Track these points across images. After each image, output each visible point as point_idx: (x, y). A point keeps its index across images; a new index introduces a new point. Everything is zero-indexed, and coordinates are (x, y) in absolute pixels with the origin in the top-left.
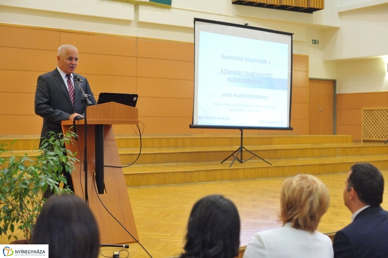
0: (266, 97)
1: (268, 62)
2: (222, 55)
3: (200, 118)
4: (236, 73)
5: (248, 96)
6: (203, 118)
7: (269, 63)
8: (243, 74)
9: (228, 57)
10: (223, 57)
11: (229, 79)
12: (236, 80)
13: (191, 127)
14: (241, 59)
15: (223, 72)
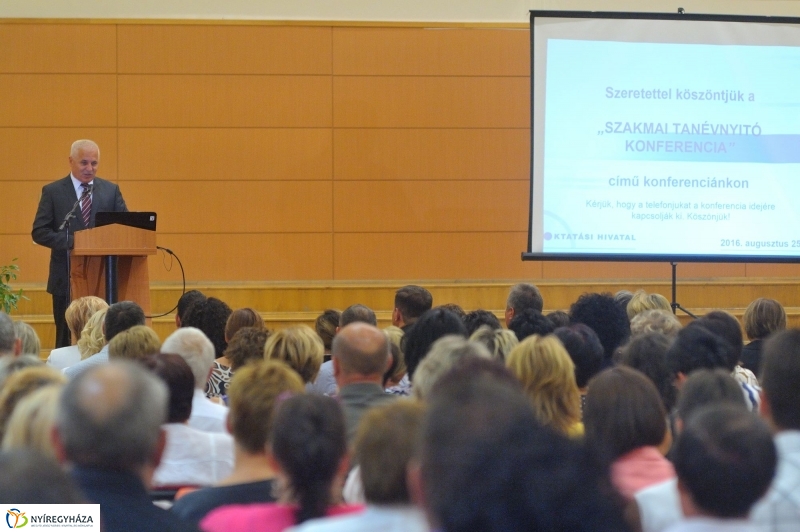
0: (744, 184)
1: (746, 97)
2: (609, 90)
3: (549, 236)
4: (648, 128)
5: (687, 183)
6: (556, 236)
7: (752, 97)
8: (672, 129)
9: (624, 94)
10: (610, 93)
11: (628, 145)
12: (649, 146)
13: (525, 258)
14: (664, 95)
15: (610, 128)
